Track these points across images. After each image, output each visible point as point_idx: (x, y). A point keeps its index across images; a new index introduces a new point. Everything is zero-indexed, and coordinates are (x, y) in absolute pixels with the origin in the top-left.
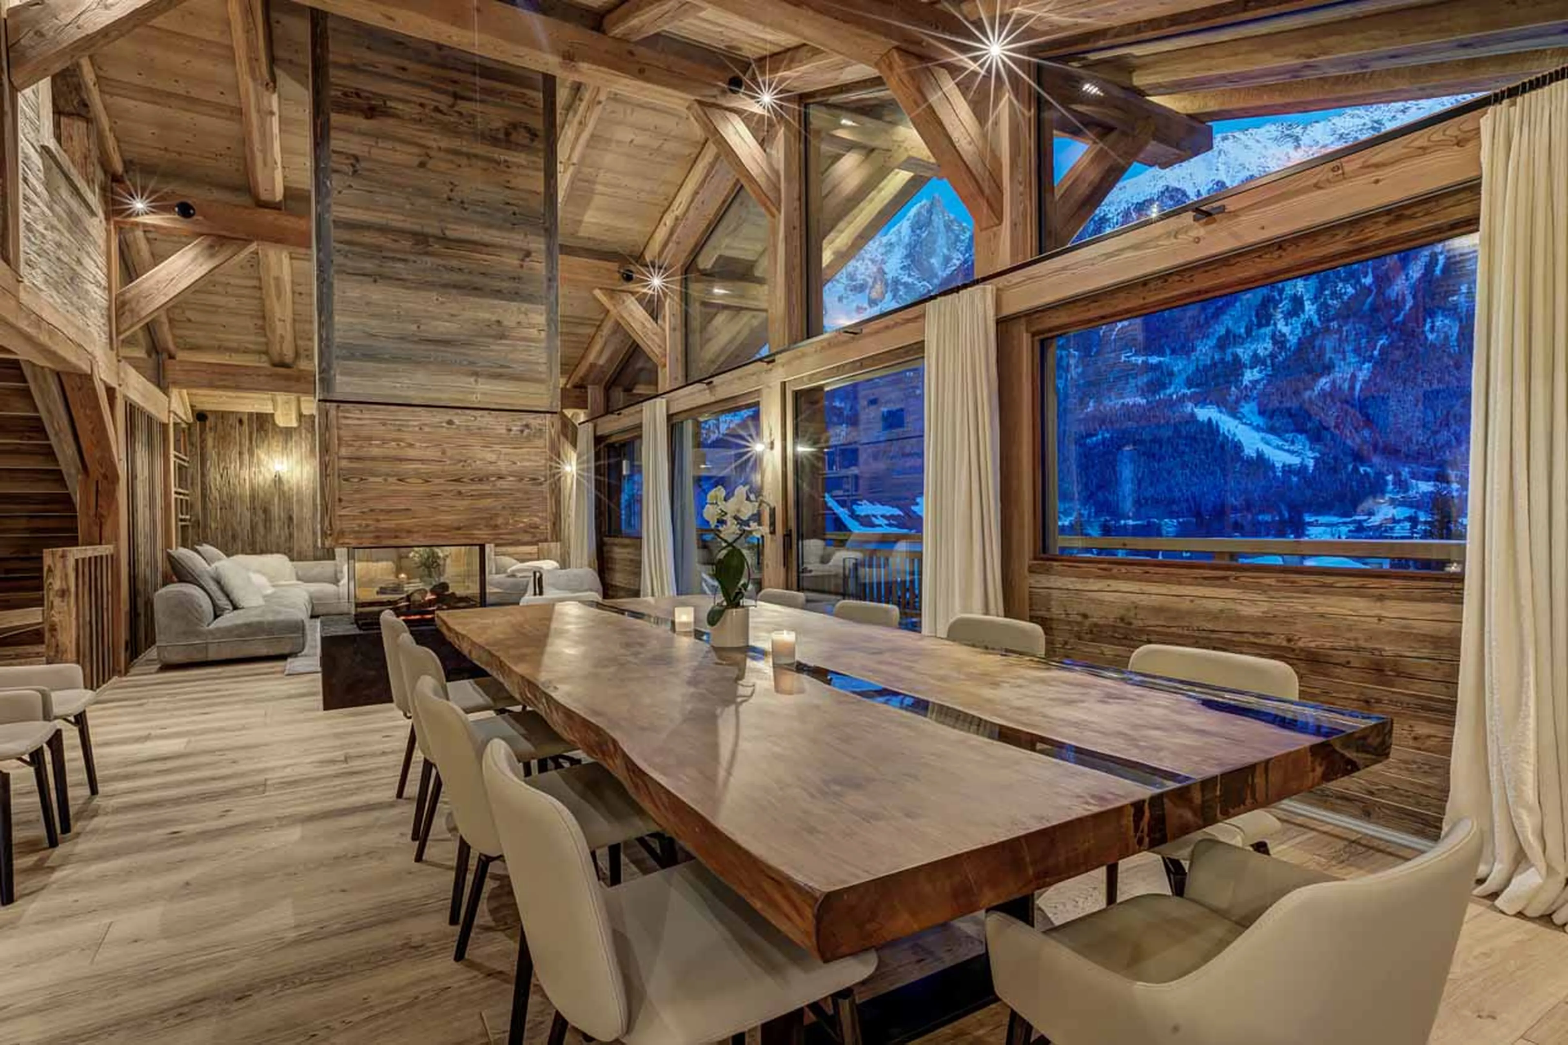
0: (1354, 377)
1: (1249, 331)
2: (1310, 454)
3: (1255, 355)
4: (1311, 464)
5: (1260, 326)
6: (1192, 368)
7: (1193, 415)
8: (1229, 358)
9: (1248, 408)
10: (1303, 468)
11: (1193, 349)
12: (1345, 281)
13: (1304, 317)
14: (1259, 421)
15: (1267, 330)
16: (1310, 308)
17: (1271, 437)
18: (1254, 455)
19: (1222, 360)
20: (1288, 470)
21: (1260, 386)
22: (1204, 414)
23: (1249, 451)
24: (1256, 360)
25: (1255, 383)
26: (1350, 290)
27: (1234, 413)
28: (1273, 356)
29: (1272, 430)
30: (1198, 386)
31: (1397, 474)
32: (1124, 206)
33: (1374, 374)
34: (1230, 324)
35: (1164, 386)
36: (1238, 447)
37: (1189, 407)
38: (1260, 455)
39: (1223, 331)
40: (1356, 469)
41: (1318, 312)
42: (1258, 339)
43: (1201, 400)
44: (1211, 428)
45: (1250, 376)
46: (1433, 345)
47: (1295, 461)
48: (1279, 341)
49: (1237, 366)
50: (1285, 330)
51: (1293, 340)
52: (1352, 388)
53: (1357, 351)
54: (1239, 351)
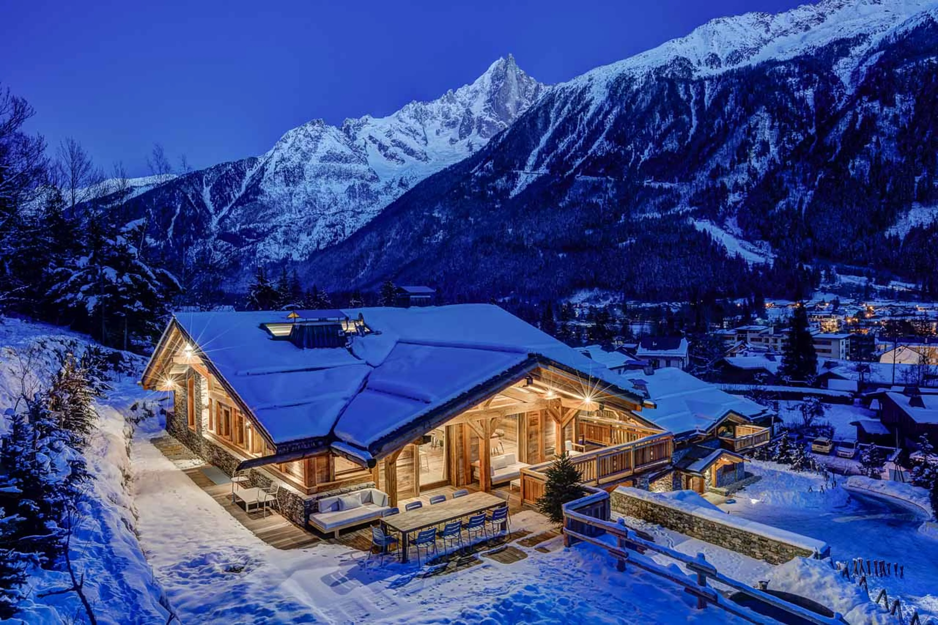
0: (801, 202)
1: (732, 166)
2: (771, 255)
3: (736, 183)
4: (772, 262)
5: (740, 162)
6: (693, 192)
7: (693, 226)
8: (718, 185)
9: (731, 222)
10: (767, 265)
11: (694, 178)
12: (797, 131)
13: (769, 156)
14: (738, 231)
15: (745, 165)
16: (773, 149)
17: (745, 243)
18: (734, 256)
19: (714, 186)
20: (757, 266)
21: (739, 206)
22: (701, 225)
23: (731, 253)
24: (737, 187)
25: (736, 203)
26: (801, 138)
27: (721, 224)
28: (748, 184)
29: (746, 238)
30: (696, 205)
31: (828, 270)
32: (647, 70)
33: (814, 198)
34: (719, 160)
35: (674, 205)
36: (723, 250)
37: (691, 220)
38: (738, 256)
39: (714, 166)
40: (801, 267)
41: (779, 153)
42: (738, 171)
43: (699, 215)
44: (705, 236)
45: (732, 198)
46: (853, 179)
47: (761, 260)
48: (752, 173)
49: (724, 191)
50: (757, 165)
51: (762, 173)
52: (800, 208)
53: (804, 182)
54: (725, 180)
